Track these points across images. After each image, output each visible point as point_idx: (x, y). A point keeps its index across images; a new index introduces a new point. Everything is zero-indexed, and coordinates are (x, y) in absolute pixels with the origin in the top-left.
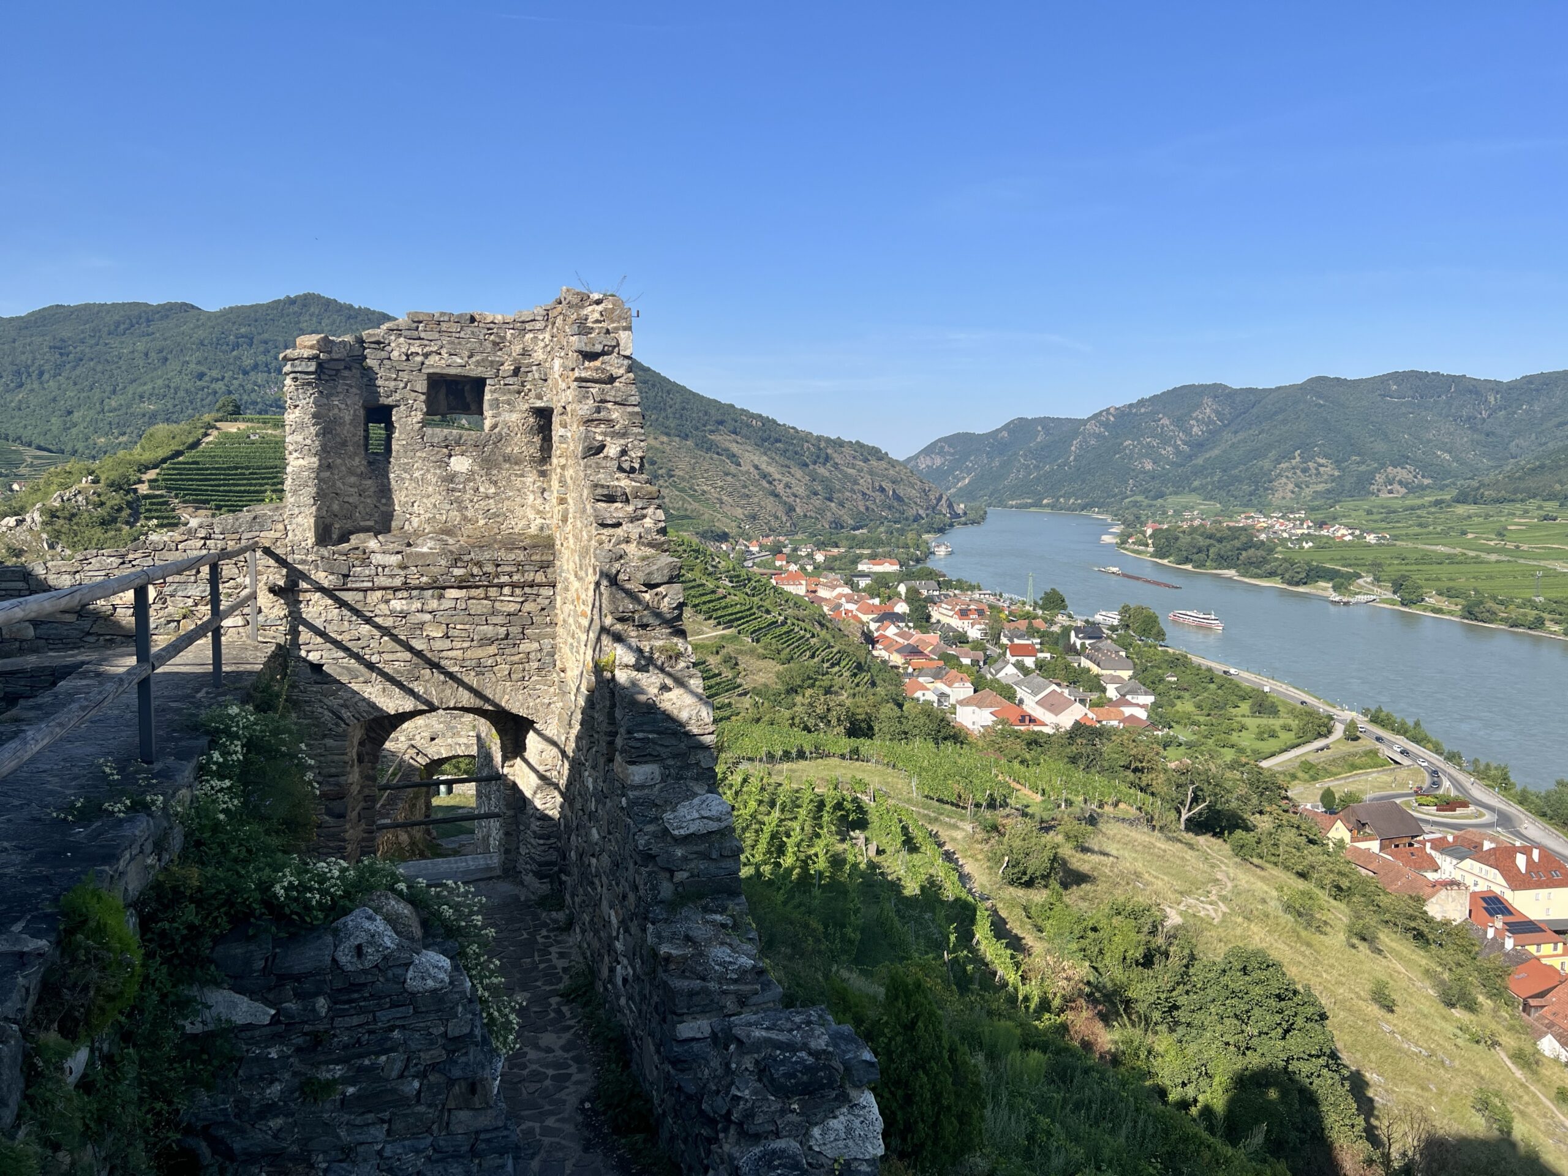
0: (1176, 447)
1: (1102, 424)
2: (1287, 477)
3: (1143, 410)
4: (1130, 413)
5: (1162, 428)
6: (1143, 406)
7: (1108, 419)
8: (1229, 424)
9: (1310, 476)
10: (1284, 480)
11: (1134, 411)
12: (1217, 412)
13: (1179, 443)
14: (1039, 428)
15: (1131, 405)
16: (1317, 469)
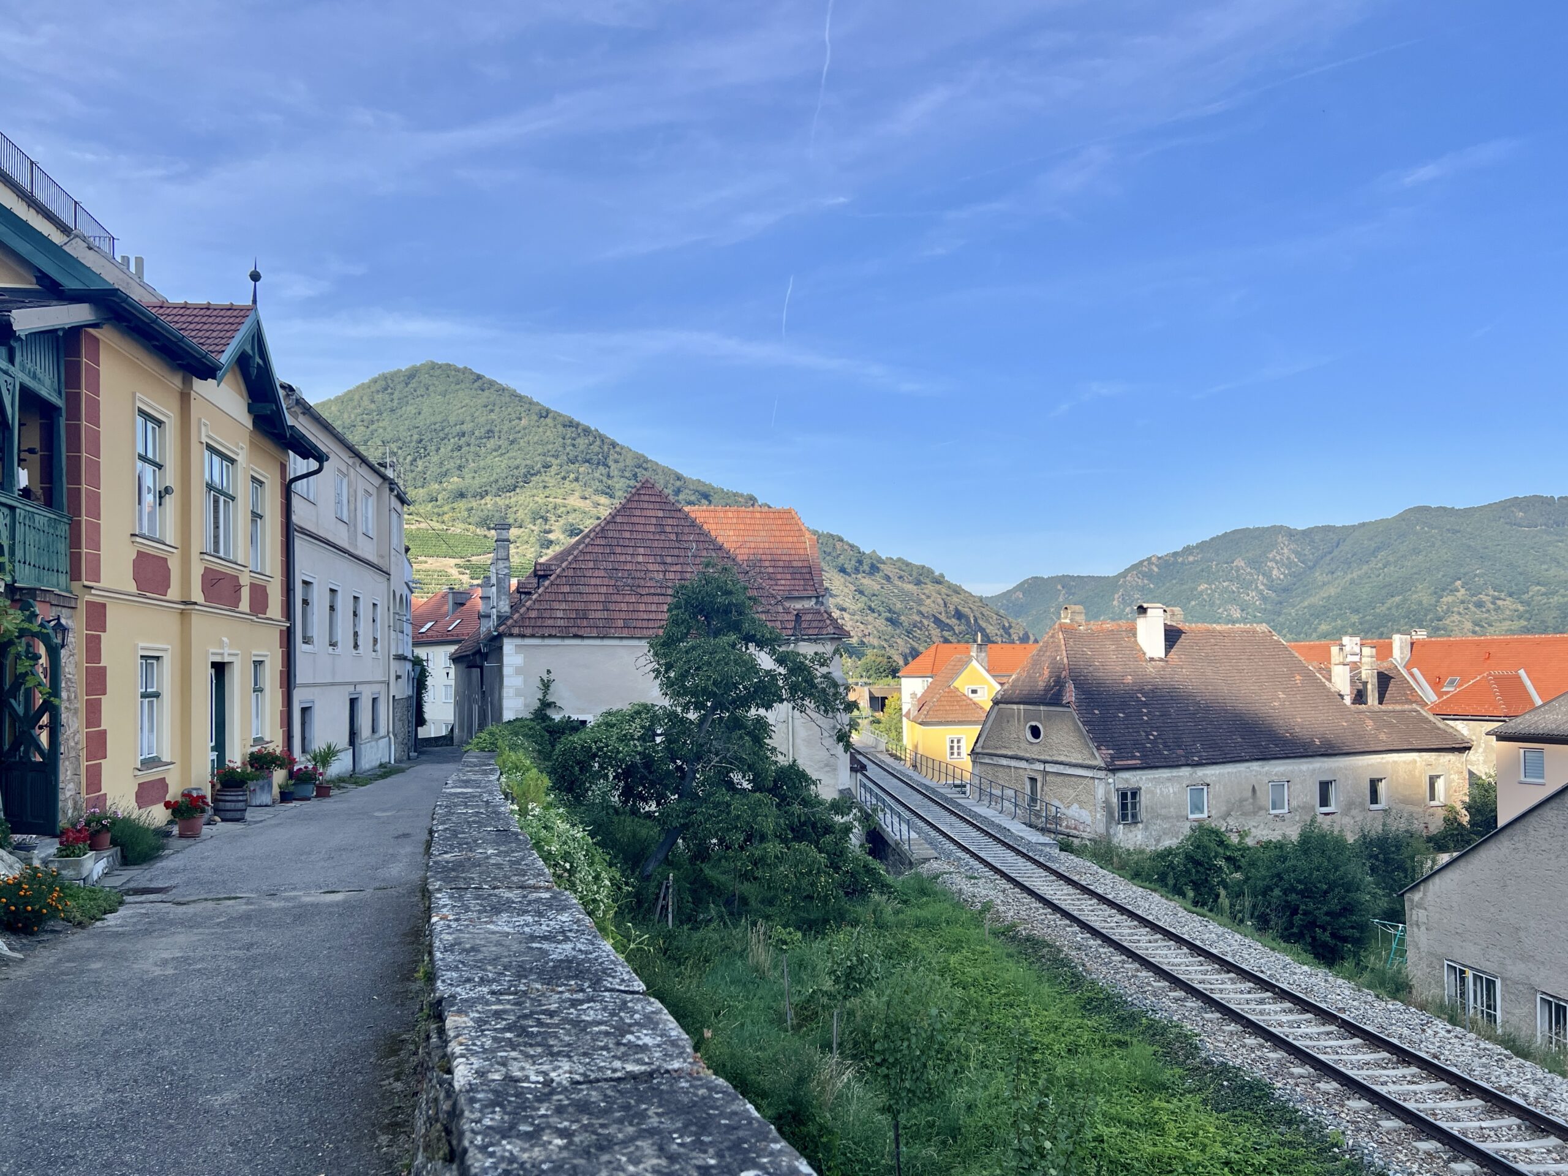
0: (1261, 592)
1: (1145, 575)
2: (1459, 613)
3: (1191, 559)
4: (1175, 563)
5: (1237, 571)
6: (1191, 554)
7: (1151, 570)
8: (1315, 565)
9: (1488, 611)
10: (1456, 617)
11: (1180, 560)
12: (1296, 553)
13: (1262, 587)
14: (1059, 587)
15: (1175, 554)
16: (1493, 603)
